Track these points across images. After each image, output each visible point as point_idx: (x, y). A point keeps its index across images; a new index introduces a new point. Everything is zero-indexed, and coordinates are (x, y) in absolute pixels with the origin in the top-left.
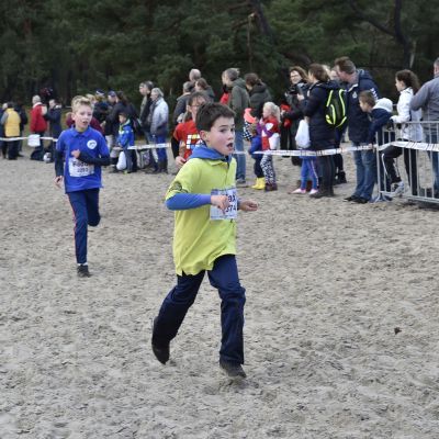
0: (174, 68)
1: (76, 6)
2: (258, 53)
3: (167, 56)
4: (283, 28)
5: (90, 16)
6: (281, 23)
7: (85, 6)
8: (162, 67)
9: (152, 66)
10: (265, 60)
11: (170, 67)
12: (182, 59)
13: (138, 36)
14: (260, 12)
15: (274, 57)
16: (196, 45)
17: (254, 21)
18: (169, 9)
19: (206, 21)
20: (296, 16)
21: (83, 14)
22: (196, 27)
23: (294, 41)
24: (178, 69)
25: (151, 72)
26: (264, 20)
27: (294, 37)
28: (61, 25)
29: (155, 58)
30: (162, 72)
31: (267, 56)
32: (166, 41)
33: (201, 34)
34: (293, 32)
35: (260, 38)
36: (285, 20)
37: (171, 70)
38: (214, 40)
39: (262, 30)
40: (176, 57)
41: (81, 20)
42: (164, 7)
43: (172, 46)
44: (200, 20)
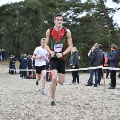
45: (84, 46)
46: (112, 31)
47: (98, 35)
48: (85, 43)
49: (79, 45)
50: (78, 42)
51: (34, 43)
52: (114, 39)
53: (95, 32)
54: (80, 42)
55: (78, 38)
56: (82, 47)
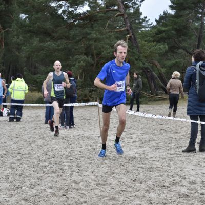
0: (82, 63)
1: (25, 26)
5: (34, 32)
6: (143, 42)
7: (30, 27)
8: (74, 63)
11: (79, 63)
12: (87, 59)
13: (61, 44)
14: (133, 34)
15: (140, 60)
16: (95, 52)
17: (130, 39)
18: (80, 29)
19: (102, 37)
20: (151, 39)
21: (29, 31)
22: (96, 40)
24: (84, 64)
25: (68, 65)
26: (135, 39)
27: (151, 50)
29: (70, 57)
30: (74, 65)
31: (137, 60)
32: (78, 48)
33: (99, 44)
36: (145, 41)
37: (80, 64)
38: (107, 49)
39: (134, 44)
40: (84, 57)
41: (28, 35)
43: (81, 51)
44: (99, 36)
45: (84, 61)
46: (130, 37)
47: (108, 44)
48: (88, 57)
49: (78, 59)
50: (77, 55)
52: (134, 51)
54: (79, 55)
55: (75, 47)
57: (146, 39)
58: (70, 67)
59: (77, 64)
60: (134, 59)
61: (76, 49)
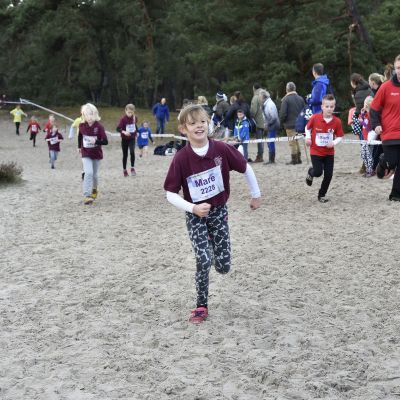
1: (194, 22)
2: (358, 60)
3: (274, 64)
4: (380, 37)
5: (207, 31)
6: (379, 32)
7: (201, 22)
8: (270, 74)
9: (261, 73)
10: (364, 66)
11: (278, 73)
12: (289, 66)
13: (249, 47)
14: (360, 23)
15: (372, 63)
16: (301, 54)
17: (355, 30)
18: (277, 21)
19: (312, 32)
20: (392, 26)
21: (201, 29)
23: (391, 48)
24: (285, 76)
25: (260, 77)
26: (363, 30)
27: (391, 45)
28: (179, 38)
29: (264, 66)
30: (270, 77)
31: (366, 63)
32: (274, 50)
33: (307, 43)
34: (390, 41)
35: (360, 46)
36: (382, 30)
37: (279, 76)
38: (319, 49)
39: (362, 39)
40: (283, 65)
41: (200, 34)
42: (272, 19)
43: (279, 54)
44: (306, 31)
45: (285, 70)
46: (356, 27)
47: (321, 42)
48: (290, 63)
49: (275, 68)
50: (272, 61)
51: (154, 61)
52: (362, 48)
53: (313, 34)
54: (277, 61)
55: (270, 49)
56: (282, 72)
57: (384, 27)
58: (264, 80)
59: (275, 76)
60: (362, 62)
61: (272, 52)
